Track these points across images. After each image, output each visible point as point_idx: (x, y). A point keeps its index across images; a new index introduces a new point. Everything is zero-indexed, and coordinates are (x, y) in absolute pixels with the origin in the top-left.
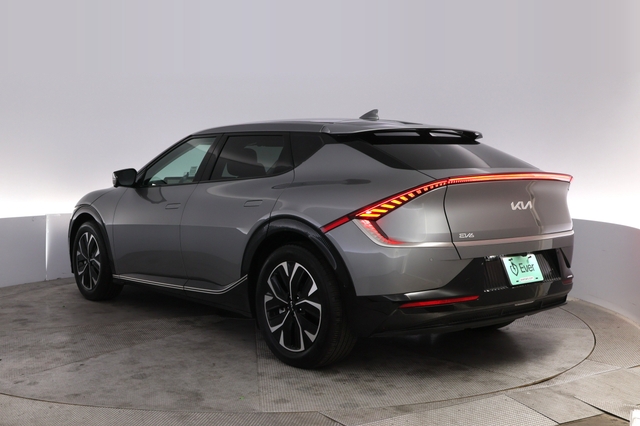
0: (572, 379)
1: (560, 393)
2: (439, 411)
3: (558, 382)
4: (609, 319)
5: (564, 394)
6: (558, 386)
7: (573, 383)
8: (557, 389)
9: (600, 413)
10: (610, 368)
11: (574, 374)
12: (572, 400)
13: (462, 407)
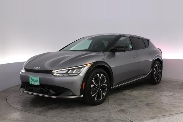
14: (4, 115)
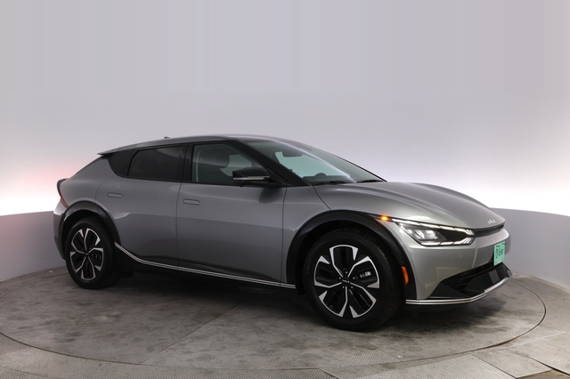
0: (526, 341)
1: (516, 353)
2: (418, 368)
3: (514, 344)
4: (558, 292)
5: (520, 354)
6: (515, 348)
7: (528, 345)
8: (514, 350)
9: (550, 369)
10: (558, 333)
11: (527, 337)
12: (526, 359)
13: (436, 364)
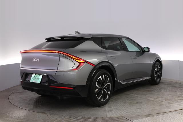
14: (7, 113)
